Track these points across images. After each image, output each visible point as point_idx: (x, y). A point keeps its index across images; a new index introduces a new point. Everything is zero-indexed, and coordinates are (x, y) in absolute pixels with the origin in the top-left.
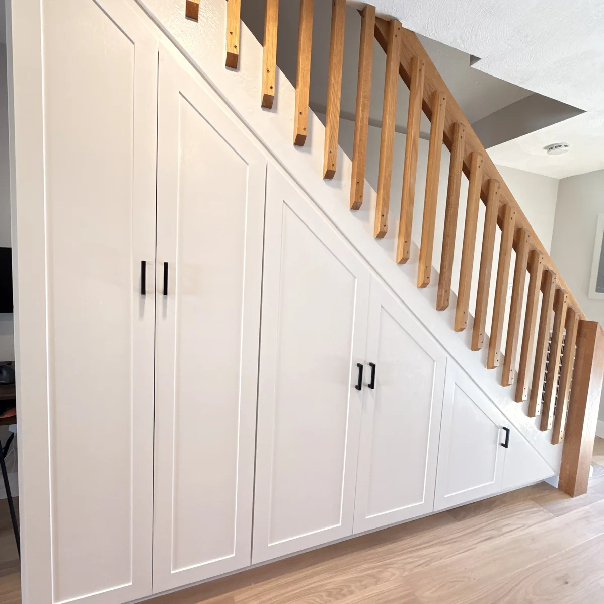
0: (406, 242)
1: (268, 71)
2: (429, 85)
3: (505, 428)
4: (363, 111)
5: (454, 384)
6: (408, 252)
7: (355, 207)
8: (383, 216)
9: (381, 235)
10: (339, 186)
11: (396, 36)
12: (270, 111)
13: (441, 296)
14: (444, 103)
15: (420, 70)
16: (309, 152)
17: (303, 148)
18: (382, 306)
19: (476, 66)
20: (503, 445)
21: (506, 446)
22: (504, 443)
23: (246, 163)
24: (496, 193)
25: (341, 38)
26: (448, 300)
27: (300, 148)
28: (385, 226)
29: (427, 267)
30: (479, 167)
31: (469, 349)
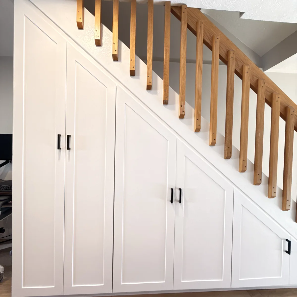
0: (198, 119)
1: (114, 44)
2: (209, 33)
3: (287, 240)
4: (166, 53)
5: (241, 205)
6: (199, 125)
7: (165, 103)
8: (182, 106)
9: (182, 117)
10: (156, 93)
11: (184, 12)
12: (118, 62)
13: (226, 151)
14: (218, 41)
15: (200, 26)
16: (139, 78)
17: (135, 76)
18: (185, 156)
19: (243, 17)
20: (286, 252)
21: (289, 252)
22: (287, 250)
23: (106, 87)
24: (262, 87)
25: (152, 20)
26: (231, 153)
27: (133, 77)
28: (183, 112)
29: (213, 133)
30: (247, 72)
31: (252, 183)
